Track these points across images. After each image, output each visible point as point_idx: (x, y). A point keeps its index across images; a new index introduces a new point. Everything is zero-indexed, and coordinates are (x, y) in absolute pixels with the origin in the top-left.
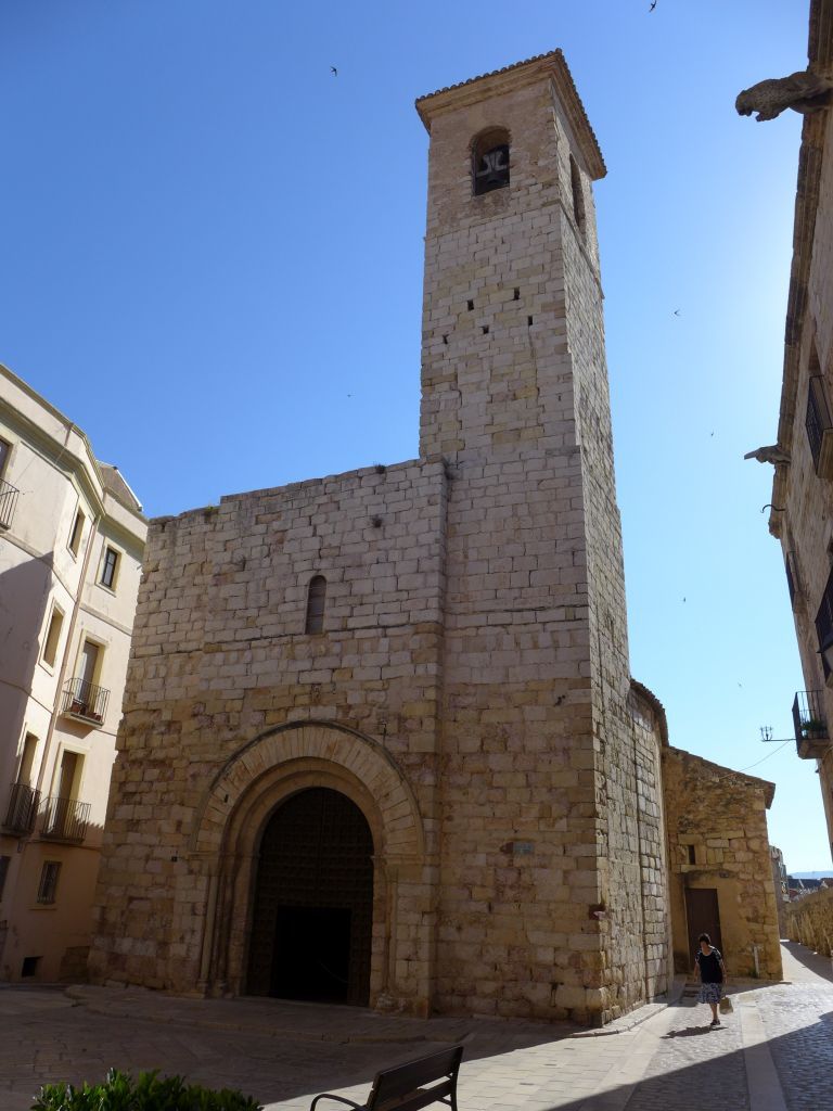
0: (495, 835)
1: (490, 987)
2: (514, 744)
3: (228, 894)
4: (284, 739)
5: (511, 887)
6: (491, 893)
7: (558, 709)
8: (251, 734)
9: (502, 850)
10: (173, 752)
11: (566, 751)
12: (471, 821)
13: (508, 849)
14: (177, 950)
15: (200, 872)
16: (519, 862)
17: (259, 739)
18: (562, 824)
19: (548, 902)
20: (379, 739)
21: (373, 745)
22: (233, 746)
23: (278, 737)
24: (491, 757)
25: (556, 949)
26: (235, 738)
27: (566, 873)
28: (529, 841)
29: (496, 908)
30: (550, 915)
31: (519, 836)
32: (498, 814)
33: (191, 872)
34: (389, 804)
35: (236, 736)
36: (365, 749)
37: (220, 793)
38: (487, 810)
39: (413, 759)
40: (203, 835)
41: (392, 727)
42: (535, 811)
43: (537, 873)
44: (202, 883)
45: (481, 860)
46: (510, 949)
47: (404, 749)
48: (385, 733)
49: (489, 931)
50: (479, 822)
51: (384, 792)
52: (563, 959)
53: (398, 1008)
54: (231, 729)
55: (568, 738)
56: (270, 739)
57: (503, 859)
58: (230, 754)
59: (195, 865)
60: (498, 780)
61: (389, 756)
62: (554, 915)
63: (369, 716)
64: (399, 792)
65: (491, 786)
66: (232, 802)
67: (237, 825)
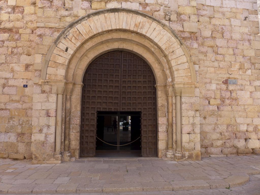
0: (220, 76)
1: (219, 143)
2: (227, 35)
3: (68, 105)
4: (106, 18)
5: (228, 99)
6: (219, 102)
7: (245, 22)
8: (82, 14)
9: (223, 82)
10: (18, 24)
11: (249, 40)
12: (209, 69)
13: (226, 82)
14: (37, 137)
15: (50, 92)
16: (231, 87)
17: (89, 16)
18: (249, 72)
19: (244, 105)
20: (167, 23)
21: (164, 26)
22: (69, 20)
23: (101, 17)
24: (217, 40)
25: (248, 125)
26: (70, 15)
27: (251, 92)
28: (235, 79)
29: (222, 108)
30: (245, 110)
31: (231, 76)
32: (221, 66)
33: (43, 92)
34: (174, 56)
35: (71, 14)
36: (159, 28)
37: (62, 46)
38: (216, 64)
39: (187, 35)
40: (50, 70)
41: (174, 17)
42: (237, 66)
43: (239, 93)
44: (53, 98)
45: (214, 87)
46: (228, 126)
47: (181, 29)
48: (170, 20)
49: (219, 118)
50: (212, 69)
51: (171, 50)
52: (251, 129)
53: (185, 157)
54: (67, 10)
55: (250, 35)
56: (96, 17)
57: (224, 87)
58: (67, 24)
59: (47, 88)
60: (220, 51)
61: (173, 32)
62: (247, 110)
63: (159, 10)
64: (179, 51)
65: (217, 53)
66: (71, 52)
67: (73, 66)
